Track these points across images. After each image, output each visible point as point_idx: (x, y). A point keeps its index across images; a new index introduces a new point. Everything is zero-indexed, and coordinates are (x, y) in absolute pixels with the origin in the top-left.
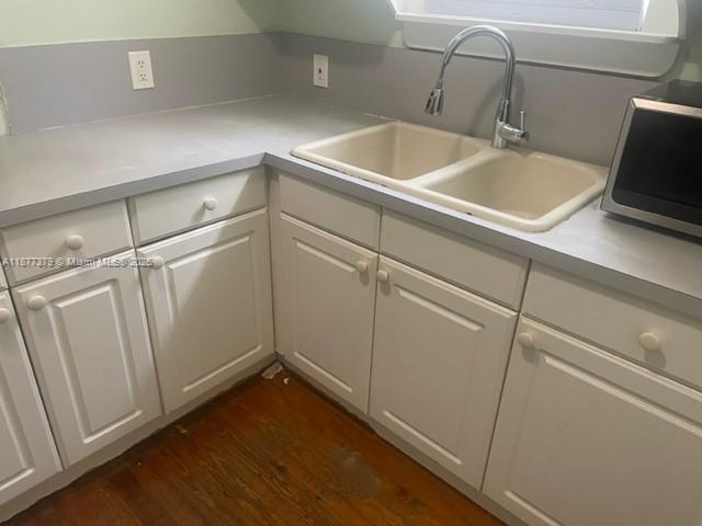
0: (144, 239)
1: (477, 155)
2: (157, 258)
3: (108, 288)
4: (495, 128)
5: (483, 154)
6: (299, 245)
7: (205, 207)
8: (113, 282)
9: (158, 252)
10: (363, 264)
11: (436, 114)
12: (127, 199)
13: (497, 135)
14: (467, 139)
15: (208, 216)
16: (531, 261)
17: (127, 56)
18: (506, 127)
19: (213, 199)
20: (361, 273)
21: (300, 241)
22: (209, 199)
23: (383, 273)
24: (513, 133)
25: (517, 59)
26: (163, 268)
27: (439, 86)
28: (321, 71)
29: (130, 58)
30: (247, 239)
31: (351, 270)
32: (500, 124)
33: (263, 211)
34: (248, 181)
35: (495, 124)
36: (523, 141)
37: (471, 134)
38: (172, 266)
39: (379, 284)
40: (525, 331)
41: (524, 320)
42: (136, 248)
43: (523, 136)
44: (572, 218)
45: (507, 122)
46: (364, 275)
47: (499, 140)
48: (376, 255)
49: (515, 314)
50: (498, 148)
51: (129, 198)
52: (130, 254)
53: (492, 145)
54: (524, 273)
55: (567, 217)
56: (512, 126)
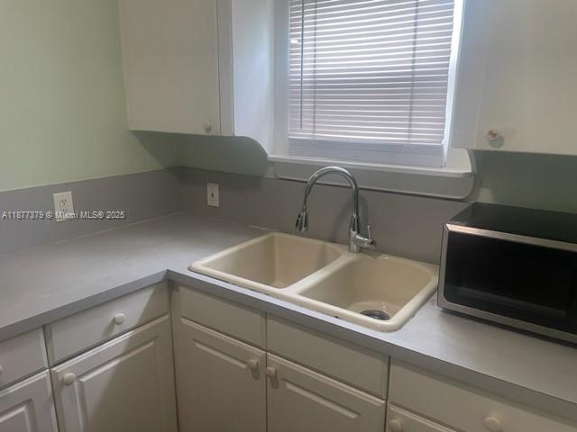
0: (57, 359)
1: (338, 260)
2: (68, 375)
3: (23, 409)
4: (350, 236)
5: (343, 259)
6: (199, 345)
7: (114, 322)
8: (28, 402)
9: (71, 369)
10: (254, 361)
11: (303, 229)
12: (44, 327)
13: (352, 243)
14: (330, 245)
15: (117, 330)
16: (390, 357)
17: (53, 197)
18: (358, 237)
19: (121, 315)
20: (252, 370)
21: (199, 342)
22: (119, 315)
23: (271, 369)
24: (364, 242)
25: (359, 186)
26: (76, 384)
27: (304, 210)
28: (213, 195)
29: (55, 199)
30: (151, 344)
31: (243, 366)
32: (354, 233)
33: (166, 317)
34: (153, 295)
35: (350, 232)
36: (372, 247)
37: (333, 241)
38: (83, 380)
39: (269, 379)
40: (393, 419)
41: (392, 408)
42: (50, 368)
43: (372, 243)
44: (416, 316)
45: (358, 233)
46: (255, 371)
47: (354, 247)
48: (264, 352)
49: (383, 402)
50: (353, 252)
51: (45, 325)
52: (45, 374)
53: (349, 251)
54: (386, 367)
55: (412, 315)
56: (362, 236)
